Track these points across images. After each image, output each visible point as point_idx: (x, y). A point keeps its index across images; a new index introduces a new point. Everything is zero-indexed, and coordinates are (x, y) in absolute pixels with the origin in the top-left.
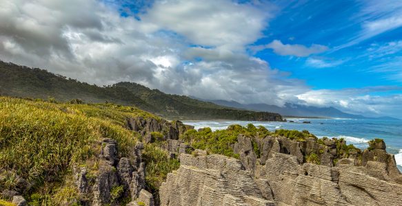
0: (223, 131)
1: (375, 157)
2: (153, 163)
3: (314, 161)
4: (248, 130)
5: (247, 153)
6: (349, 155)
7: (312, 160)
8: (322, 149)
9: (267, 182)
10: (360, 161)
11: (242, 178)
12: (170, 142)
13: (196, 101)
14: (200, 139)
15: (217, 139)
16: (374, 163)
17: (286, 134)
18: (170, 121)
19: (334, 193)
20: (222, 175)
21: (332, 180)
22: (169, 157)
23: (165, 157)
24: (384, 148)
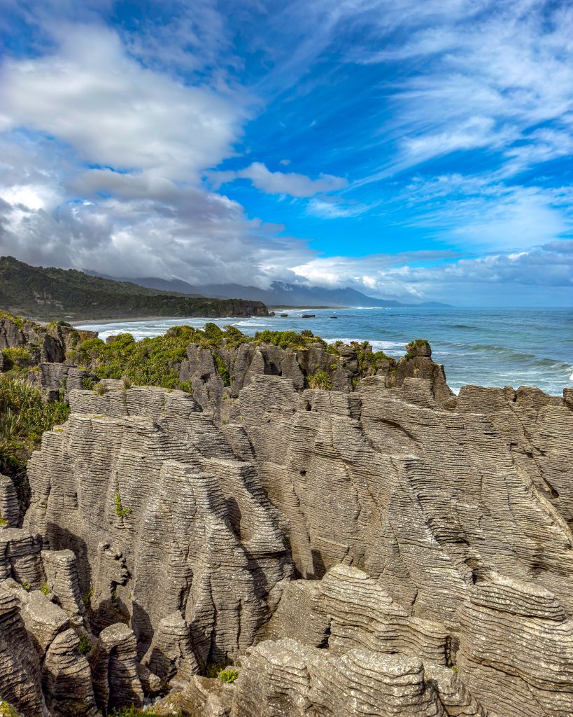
0: (159, 339)
1: (415, 371)
2: (10, 415)
3: (322, 384)
4: (205, 335)
5: (205, 378)
6: (377, 369)
7: (319, 382)
8: (334, 362)
9: (242, 429)
10: (393, 379)
11: (197, 426)
12: (46, 368)
13: (100, 281)
14: (111, 357)
15: (146, 355)
16: (413, 380)
17: (274, 340)
18: (44, 324)
19: (353, 436)
20: (156, 425)
21: (351, 416)
22: (45, 398)
23: (38, 400)
24: (429, 354)
